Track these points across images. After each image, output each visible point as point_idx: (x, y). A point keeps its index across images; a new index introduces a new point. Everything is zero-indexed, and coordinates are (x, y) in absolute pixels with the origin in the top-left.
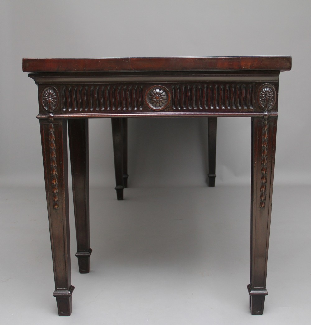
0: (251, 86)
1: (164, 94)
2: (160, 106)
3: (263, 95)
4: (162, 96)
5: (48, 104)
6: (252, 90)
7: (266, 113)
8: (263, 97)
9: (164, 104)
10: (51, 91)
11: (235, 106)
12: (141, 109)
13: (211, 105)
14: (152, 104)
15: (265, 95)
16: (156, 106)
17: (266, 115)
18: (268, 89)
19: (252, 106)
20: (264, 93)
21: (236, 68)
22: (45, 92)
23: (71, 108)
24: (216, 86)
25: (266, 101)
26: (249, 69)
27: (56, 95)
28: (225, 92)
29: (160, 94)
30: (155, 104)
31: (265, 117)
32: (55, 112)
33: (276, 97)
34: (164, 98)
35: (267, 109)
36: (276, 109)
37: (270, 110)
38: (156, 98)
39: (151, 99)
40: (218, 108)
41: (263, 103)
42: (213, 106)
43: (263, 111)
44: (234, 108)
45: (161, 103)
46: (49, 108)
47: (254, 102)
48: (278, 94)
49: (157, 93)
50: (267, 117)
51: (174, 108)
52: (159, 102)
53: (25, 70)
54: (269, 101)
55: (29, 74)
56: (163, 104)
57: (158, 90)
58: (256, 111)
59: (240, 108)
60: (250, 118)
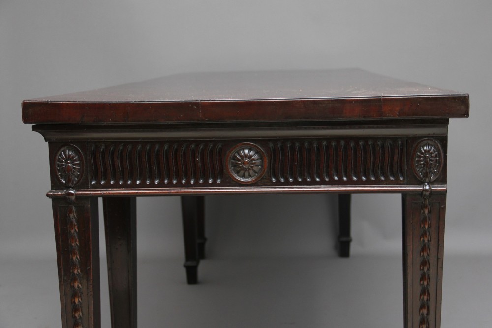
0: (400, 142)
1: (256, 157)
2: (250, 176)
3: (421, 157)
4: (254, 159)
5: (66, 173)
6: (402, 150)
7: (427, 187)
8: (421, 161)
9: (257, 173)
10: (71, 153)
11: (375, 176)
12: (219, 181)
13: (334, 173)
14: (238, 173)
15: (425, 157)
16: (244, 176)
17: (426, 190)
18: (430, 147)
19: (403, 176)
20: (422, 153)
21: (375, 116)
22: (61, 153)
23: (104, 180)
24: (343, 143)
25: (427, 167)
26: (397, 117)
27: (80, 159)
28: (358, 153)
29: (250, 157)
30: (242, 172)
31: (424, 192)
32: (77, 187)
33: (443, 160)
34: (257, 164)
35: (427, 180)
36: (443, 180)
37: (433, 182)
38: (244, 163)
39: (235, 165)
40: (345, 179)
41: (421, 169)
42: (337, 176)
43: (421, 183)
44: (373, 179)
45: (251, 172)
46: (68, 180)
47: (406, 168)
48: (446, 156)
49: (246, 156)
50: (427, 194)
51: (274, 180)
52: (249, 169)
53: (26, 120)
54: (431, 168)
55: (33, 126)
56: (255, 172)
57: (246, 151)
58: (409, 184)
59: (382, 178)
60: (400, 195)
